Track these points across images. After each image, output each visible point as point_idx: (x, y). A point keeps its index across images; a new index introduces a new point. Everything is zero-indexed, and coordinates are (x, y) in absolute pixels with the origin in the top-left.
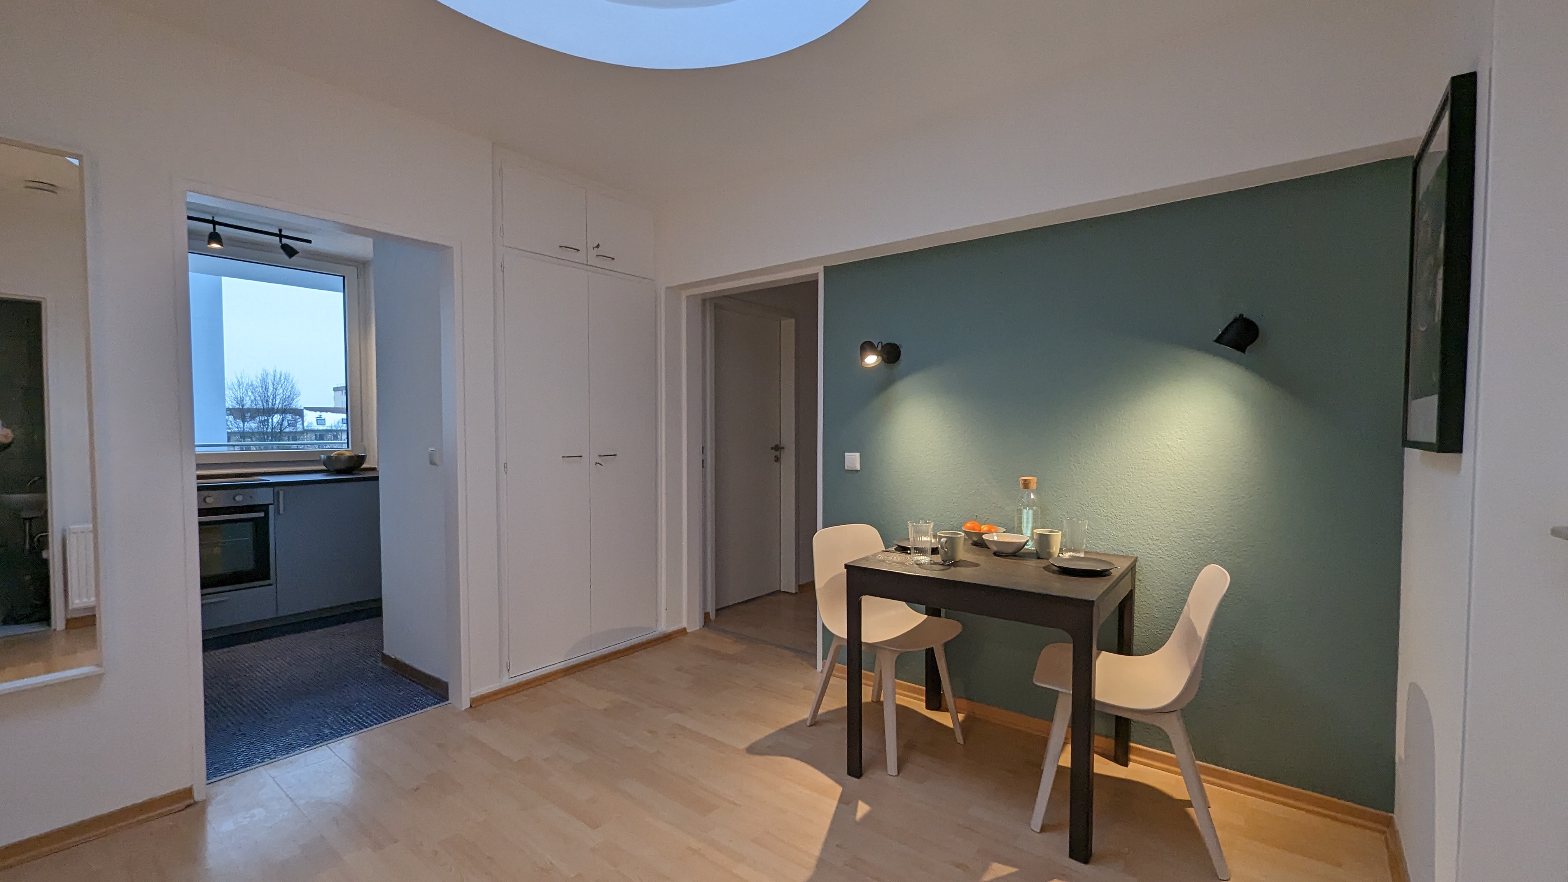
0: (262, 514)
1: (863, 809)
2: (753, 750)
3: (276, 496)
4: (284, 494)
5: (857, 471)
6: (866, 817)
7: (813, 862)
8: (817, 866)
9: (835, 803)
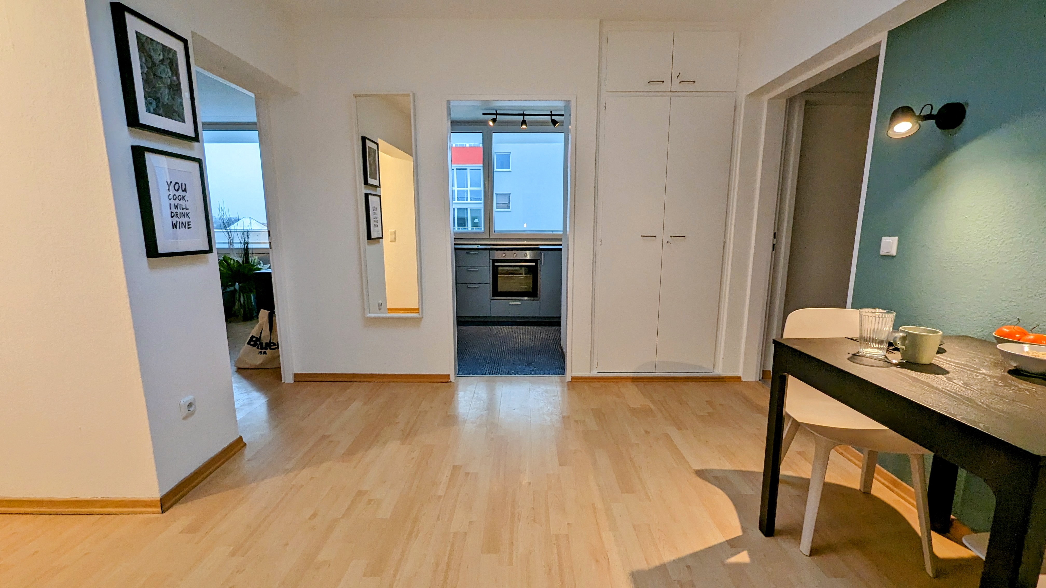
0: (534, 264)
1: (743, 557)
2: (700, 474)
3: (540, 255)
4: (544, 255)
5: (893, 257)
6: (739, 566)
7: (657, 563)
8: (657, 568)
9: (724, 540)
